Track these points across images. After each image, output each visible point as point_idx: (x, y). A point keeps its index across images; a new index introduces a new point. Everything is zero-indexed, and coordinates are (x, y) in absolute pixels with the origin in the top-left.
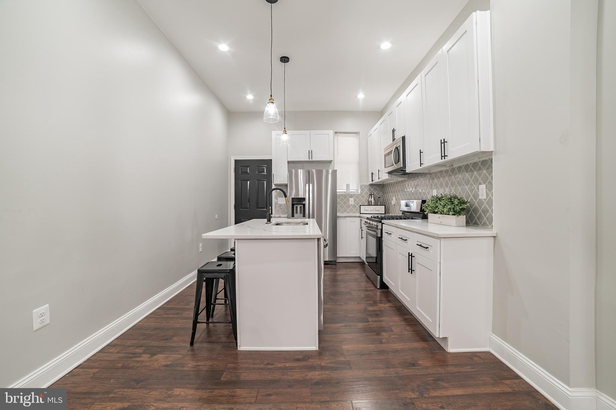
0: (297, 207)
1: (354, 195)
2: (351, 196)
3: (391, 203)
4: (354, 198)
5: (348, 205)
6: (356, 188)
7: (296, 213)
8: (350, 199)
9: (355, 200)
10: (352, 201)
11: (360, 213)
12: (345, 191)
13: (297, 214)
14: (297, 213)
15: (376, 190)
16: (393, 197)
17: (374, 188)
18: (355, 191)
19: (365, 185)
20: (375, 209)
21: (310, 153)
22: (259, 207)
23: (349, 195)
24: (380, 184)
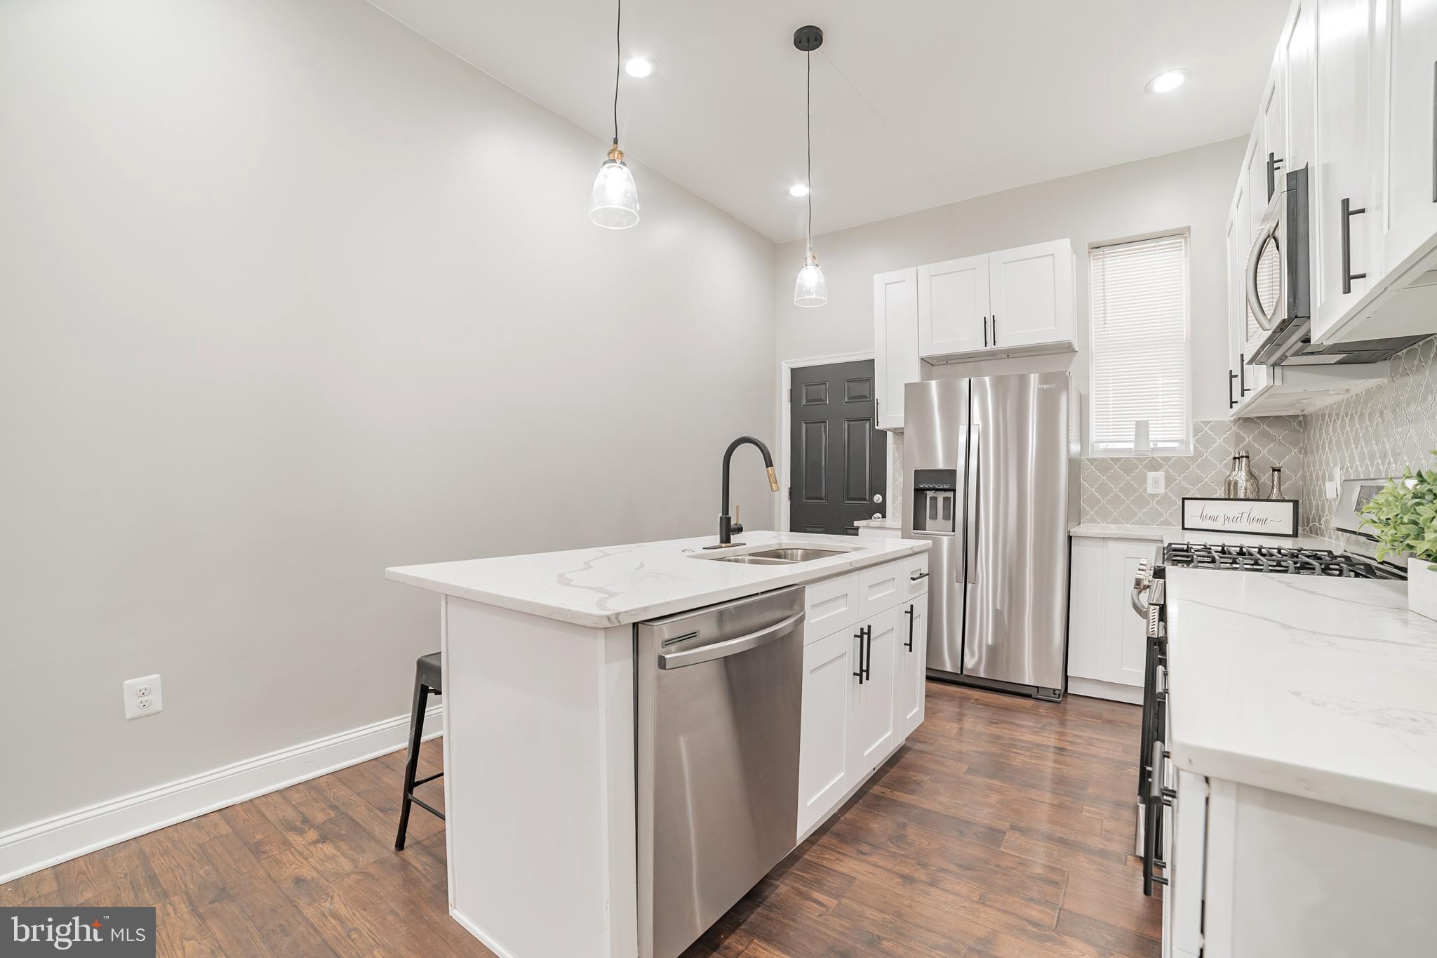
0: (934, 499)
1: (1167, 459)
2: (1154, 465)
3: (1322, 492)
4: (1167, 472)
5: (1141, 494)
6: (1182, 436)
7: (930, 518)
8: (1151, 475)
9: (1169, 480)
10: (1155, 482)
11: (1184, 528)
12: (1131, 445)
13: (934, 522)
14: (934, 517)
15: (1273, 439)
16: (1335, 465)
17: (1259, 433)
18: (1176, 445)
19: (1216, 422)
20: (1245, 516)
21: (990, 325)
22: (851, 496)
23: (1145, 459)
24: (1291, 413)
